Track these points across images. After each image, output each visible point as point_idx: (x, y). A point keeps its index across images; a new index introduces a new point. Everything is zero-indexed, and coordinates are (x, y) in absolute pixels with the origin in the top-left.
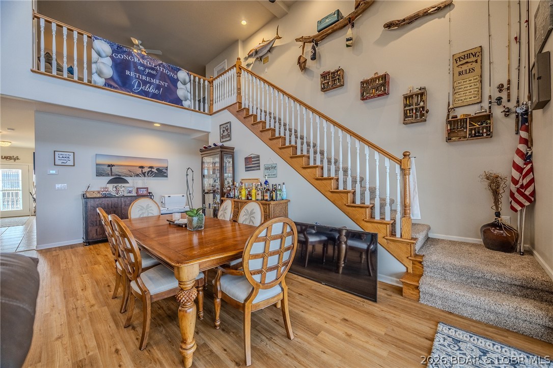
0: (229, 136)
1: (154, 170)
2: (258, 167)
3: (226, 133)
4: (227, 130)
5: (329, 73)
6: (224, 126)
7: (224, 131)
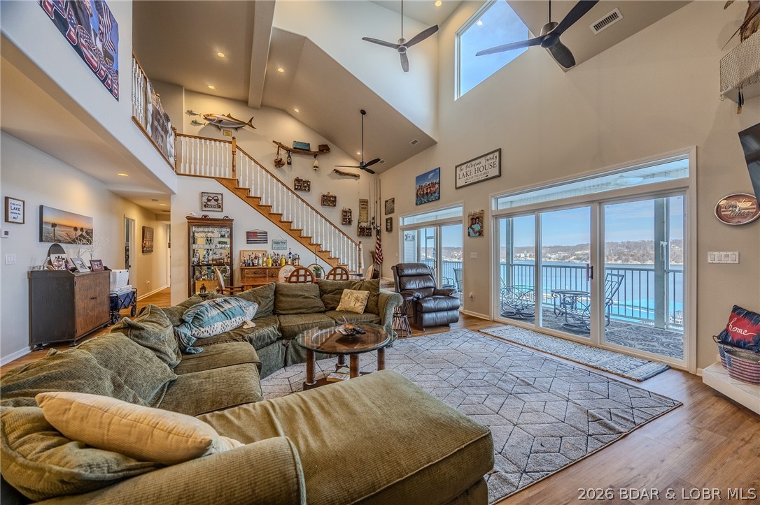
0: (220, 207)
1: (84, 234)
2: (266, 241)
3: (213, 203)
4: (217, 200)
5: (302, 180)
6: (212, 196)
7: (209, 200)
